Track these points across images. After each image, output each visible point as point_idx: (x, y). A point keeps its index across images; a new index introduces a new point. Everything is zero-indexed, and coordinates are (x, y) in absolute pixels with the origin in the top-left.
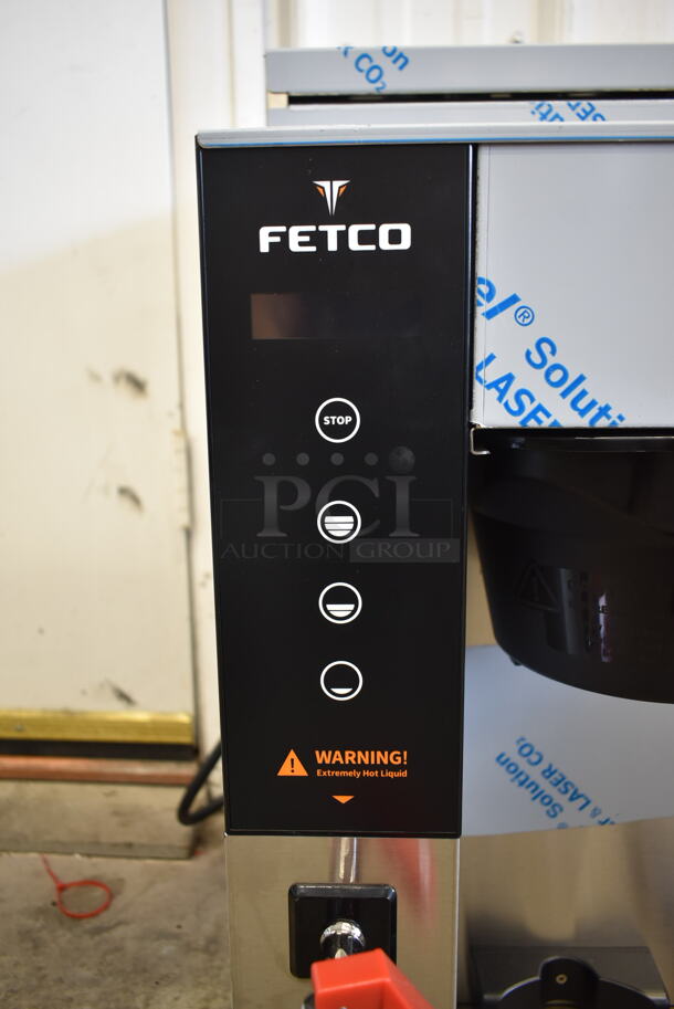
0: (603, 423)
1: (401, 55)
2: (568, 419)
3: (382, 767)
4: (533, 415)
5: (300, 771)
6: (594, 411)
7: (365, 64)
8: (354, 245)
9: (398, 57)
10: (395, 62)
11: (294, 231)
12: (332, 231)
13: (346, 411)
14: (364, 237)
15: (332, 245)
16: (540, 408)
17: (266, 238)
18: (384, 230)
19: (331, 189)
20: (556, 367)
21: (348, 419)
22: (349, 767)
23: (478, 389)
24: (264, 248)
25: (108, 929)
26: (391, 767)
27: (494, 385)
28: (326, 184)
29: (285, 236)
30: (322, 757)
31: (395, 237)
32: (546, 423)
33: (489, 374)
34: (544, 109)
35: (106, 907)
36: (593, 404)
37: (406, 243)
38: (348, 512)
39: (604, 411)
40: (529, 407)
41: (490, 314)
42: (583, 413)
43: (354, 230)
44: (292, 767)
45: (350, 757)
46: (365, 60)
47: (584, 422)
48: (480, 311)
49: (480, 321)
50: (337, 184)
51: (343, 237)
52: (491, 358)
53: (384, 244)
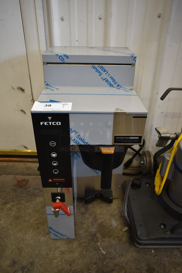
0: (87, 144)
1: (67, 56)
2: (82, 144)
3: (62, 180)
4: (78, 143)
5: (51, 181)
6: (86, 143)
7: (61, 58)
8: (53, 124)
9: (67, 57)
10: (66, 57)
11: (45, 123)
12: (50, 123)
13: (54, 143)
14: (54, 123)
15: (50, 124)
16: (79, 143)
17: (41, 123)
18: (57, 123)
19: (50, 118)
20: (80, 138)
21: (54, 144)
22: (57, 180)
23: (71, 141)
24: (41, 124)
25: (27, 188)
26: (63, 181)
27: (73, 140)
28: (49, 117)
29: (44, 123)
30: (54, 179)
31: (59, 123)
32: (80, 144)
33: (72, 139)
34: (94, 66)
35: (27, 184)
36: (86, 142)
37: (60, 124)
38: (55, 154)
39: (87, 143)
40: (77, 143)
41: (71, 132)
42: (84, 143)
43: (53, 123)
44: (50, 180)
45: (57, 179)
46: (61, 57)
47: (85, 144)
48: (70, 132)
49: (70, 133)
50: (50, 117)
51: (52, 123)
52: (72, 137)
53: (57, 124)
